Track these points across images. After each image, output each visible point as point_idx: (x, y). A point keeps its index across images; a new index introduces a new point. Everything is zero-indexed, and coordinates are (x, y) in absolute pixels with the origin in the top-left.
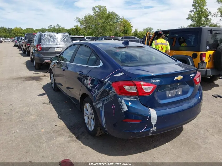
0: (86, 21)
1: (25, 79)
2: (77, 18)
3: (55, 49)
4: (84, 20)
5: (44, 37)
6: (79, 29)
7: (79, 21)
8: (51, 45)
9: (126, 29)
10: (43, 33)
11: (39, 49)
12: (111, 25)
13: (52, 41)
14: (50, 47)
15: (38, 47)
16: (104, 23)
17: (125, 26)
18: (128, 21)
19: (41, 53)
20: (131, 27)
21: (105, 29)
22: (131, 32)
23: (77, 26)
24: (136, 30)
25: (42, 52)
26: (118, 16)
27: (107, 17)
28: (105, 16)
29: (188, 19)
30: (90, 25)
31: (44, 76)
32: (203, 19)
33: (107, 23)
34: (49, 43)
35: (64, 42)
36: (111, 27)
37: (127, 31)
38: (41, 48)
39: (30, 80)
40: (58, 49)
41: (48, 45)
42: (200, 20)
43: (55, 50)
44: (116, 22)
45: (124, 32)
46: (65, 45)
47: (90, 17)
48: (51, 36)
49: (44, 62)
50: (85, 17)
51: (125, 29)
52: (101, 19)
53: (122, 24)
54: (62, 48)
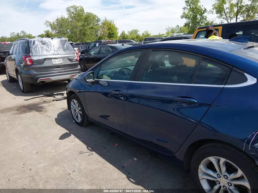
0: (59, 25)
1: (17, 110)
2: (47, 22)
3: (53, 60)
4: (55, 23)
5: (34, 44)
6: (51, 35)
7: (50, 25)
8: (46, 55)
9: (111, 33)
10: (30, 40)
11: (29, 63)
12: (92, 28)
13: (46, 50)
14: (45, 59)
15: (27, 59)
16: (83, 26)
17: (109, 29)
18: (112, 22)
19: (33, 68)
20: (117, 29)
21: (85, 33)
22: (117, 35)
23: (48, 31)
24: (123, 33)
25: (33, 66)
26: (97, 17)
27: (86, 18)
28: (83, 18)
29: (182, 17)
30: (64, 29)
31: (44, 103)
32: (198, 16)
33: (86, 26)
34: (43, 53)
35: (64, 50)
36: (92, 30)
37: (112, 34)
38: (31, 61)
39: (26, 112)
40: (57, 60)
41: (42, 56)
42: (195, 18)
43: (53, 62)
44: (97, 25)
45: (109, 35)
46: (66, 54)
47: (63, 20)
48: (44, 44)
49: (39, 81)
50: (57, 20)
51: (109, 32)
52: (78, 21)
53: (105, 27)
54: (62, 59)
